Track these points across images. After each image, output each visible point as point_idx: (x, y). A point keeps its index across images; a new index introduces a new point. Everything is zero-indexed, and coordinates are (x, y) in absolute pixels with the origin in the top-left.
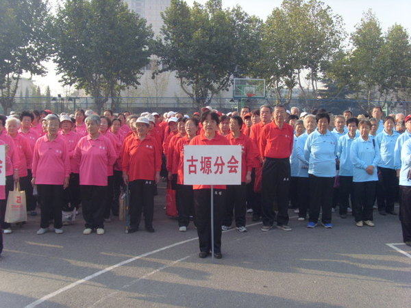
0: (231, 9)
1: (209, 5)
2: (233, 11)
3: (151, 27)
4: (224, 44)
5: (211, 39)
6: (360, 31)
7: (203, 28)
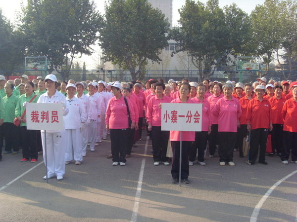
0: (229, 6)
1: (209, 3)
2: (230, 8)
3: (167, 20)
4: (225, 32)
5: (216, 27)
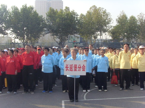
6: (119, 18)
7: (60, 18)
